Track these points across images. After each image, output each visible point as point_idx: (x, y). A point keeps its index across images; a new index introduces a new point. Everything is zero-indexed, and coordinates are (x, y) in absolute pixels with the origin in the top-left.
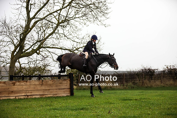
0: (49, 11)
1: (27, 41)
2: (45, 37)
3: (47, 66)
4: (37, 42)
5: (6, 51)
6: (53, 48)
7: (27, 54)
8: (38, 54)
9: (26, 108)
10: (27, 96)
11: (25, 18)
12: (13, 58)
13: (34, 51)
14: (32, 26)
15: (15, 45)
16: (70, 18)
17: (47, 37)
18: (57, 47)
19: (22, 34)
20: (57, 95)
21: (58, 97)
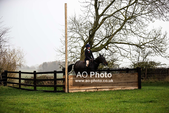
0: (117, 8)
1: (96, 37)
2: (113, 33)
3: (115, 61)
4: (105, 38)
5: (76, 47)
6: (120, 43)
7: (96, 49)
8: (107, 50)
9: (96, 100)
10: (97, 89)
11: (94, 15)
12: (83, 53)
13: (103, 47)
14: (101, 23)
15: (84, 41)
16: (137, 14)
17: (115, 33)
18: (124, 42)
19: (91, 30)
20: (126, 88)
21: (126, 90)
